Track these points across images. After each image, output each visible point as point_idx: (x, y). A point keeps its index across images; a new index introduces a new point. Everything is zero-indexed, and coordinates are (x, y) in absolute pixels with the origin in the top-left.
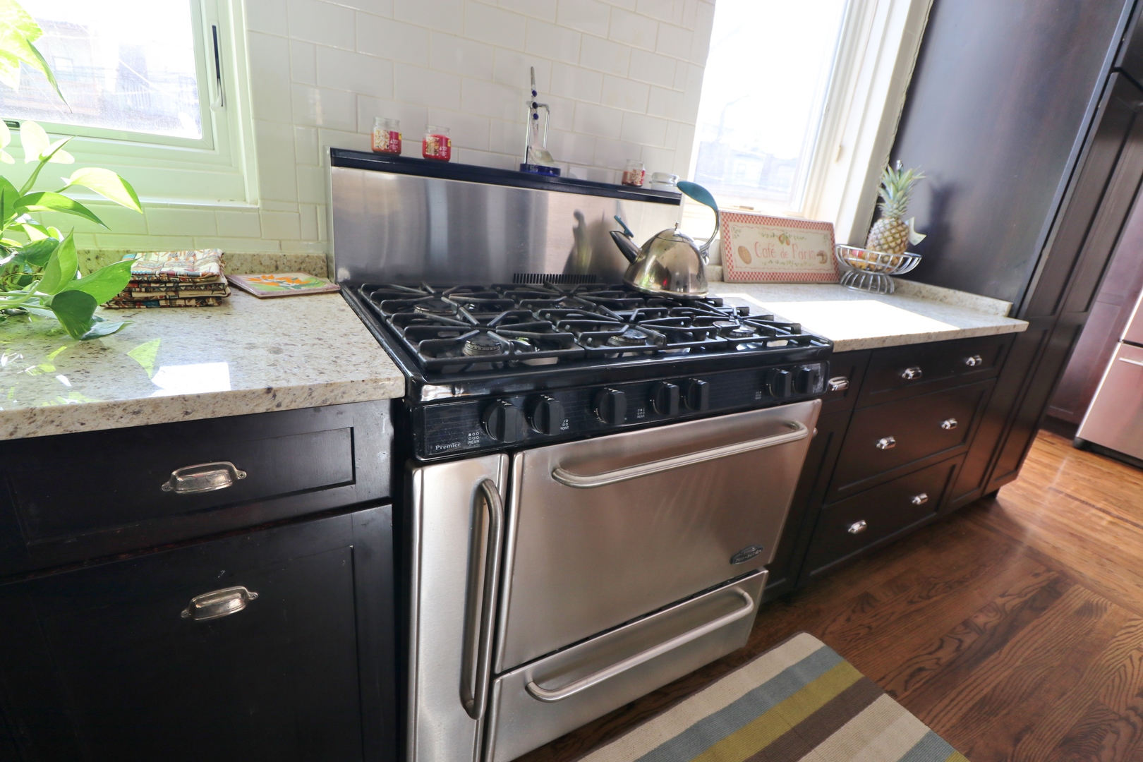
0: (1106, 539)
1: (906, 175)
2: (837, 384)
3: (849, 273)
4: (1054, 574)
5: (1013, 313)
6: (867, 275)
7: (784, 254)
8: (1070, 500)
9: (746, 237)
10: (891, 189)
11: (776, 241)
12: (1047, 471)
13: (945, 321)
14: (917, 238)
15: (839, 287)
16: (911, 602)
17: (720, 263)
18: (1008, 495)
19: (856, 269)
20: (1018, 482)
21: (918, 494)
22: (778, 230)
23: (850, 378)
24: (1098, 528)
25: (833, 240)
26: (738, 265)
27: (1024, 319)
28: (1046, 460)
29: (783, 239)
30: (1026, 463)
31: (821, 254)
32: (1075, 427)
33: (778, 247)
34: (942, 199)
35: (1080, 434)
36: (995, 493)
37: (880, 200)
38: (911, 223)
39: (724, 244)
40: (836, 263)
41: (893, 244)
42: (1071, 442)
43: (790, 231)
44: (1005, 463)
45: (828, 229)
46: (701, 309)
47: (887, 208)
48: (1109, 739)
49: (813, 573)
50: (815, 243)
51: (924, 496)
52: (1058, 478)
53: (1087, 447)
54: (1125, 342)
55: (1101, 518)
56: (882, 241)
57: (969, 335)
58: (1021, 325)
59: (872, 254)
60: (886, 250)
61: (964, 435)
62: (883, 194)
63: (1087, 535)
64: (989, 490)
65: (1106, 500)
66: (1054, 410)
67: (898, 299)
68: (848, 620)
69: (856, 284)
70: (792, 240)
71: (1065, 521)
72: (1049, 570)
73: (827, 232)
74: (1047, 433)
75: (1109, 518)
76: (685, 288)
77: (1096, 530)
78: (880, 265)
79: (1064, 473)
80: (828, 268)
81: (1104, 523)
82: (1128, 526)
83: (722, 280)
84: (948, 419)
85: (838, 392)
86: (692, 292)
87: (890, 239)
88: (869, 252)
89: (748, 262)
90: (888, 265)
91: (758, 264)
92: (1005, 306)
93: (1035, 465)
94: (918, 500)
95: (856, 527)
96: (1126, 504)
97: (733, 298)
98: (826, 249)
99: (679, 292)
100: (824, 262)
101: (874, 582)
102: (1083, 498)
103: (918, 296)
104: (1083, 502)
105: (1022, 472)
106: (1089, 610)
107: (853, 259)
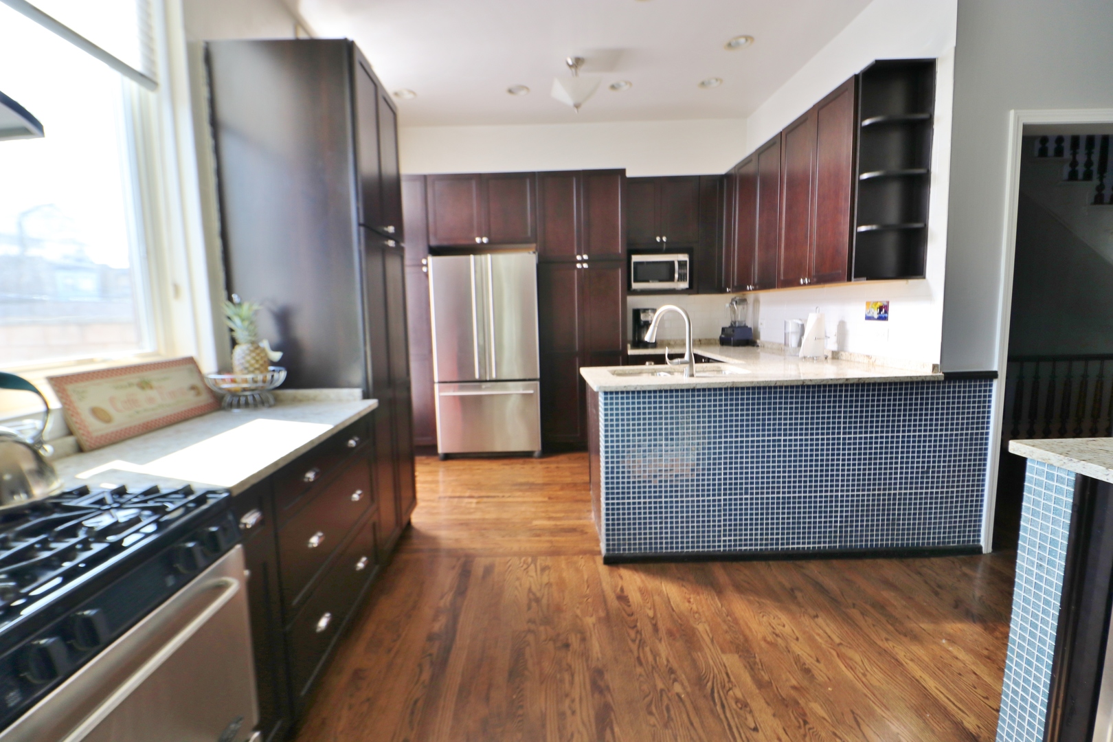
0: (478, 516)
1: (245, 307)
2: (250, 519)
3: (228, 399)
4: (462, 560)
5: (366, 396)
6: (246, 396)
7: (151, 400)
8: (452, 500)
9: (97, 395)
10: (237, 320)
11: (135, 390)
12: (433, 486)
13: (321, 422)
14: (277, 356)
15: (222, 413)
16: (390, 651)
17: (70, 433)
18: (418, 518)
19: (233, 393)
20: (421, 503)
21: (358, 560)
22: (134, 378)
23: (261, 509)
24: (472, 510)
25: (199, 372)
26: (97, 428)
27: (374, 397)
28: (429, 478)
29: (144, 385)
30: (419, 486)
31: (193, 388)
32: (435, 447)
33: (141, 395)
34: (284, 319)
35: (441, 450)
36: (409, 523)
37: (231, 330)
38: (265, 344)
39: (68, 411)
40: (211, 391)
41: (257, 366)
42: (437, 458)
43: (148, 375)
44: (406, 494)
45: (190, 363)
46: (60, 512)
47: (240, 335)
48: (528, 650)
49: (303, 693)
50: (182, 380)
51: (364, 559)
52: (441, 488)
53: (448, 457)
54: (440, 382)
55: (471, 503)
56: (247, 365)
57: (341, 427)
58: (372, 403)
59: (242, 378)
60: (252, 372)
61: (372, 495)
62: (232, 326)
63: (469, 520)
64: (405, 522)
65: (469, 489)
66: (419, 440)
67: (279, 411)
68: (351, 707)
69: (238, 406)
70: (154, 384)
71: (454, 517)
72: (459, 559)
73: (191, 366)
74: (423, 458)
75: (474, 501)
76: (28, 493)
77: (470, 513)
78: (253, 386)
79: (444, 482)
80: (204, 399)
81: (474, 505)
82: (485, 500)
83: (80, 449)
84: (354, 492)
85: (255, 526)
86: (39, 492)
87: (253, 362)
88: (239, 376)
89: (107, 419)
90: (260, 384)
91: (122, 419)
92: (358, 392)
93: (425, 485)
94: (360, 565)
95: (323, 623)
96: (479, 486)
97: (103, 474)
98: (195, 381)
99: (20, 500)
100: (198, 394)
101: (358, 656)
102: (458, 494)
103: (295, 401)
104: (459, 497)
105: (419, 495)
106: (488, 570)
107: (225, 386)
